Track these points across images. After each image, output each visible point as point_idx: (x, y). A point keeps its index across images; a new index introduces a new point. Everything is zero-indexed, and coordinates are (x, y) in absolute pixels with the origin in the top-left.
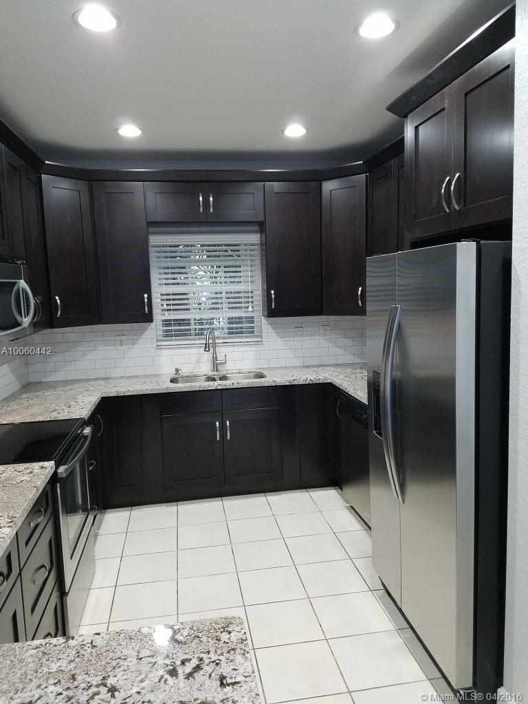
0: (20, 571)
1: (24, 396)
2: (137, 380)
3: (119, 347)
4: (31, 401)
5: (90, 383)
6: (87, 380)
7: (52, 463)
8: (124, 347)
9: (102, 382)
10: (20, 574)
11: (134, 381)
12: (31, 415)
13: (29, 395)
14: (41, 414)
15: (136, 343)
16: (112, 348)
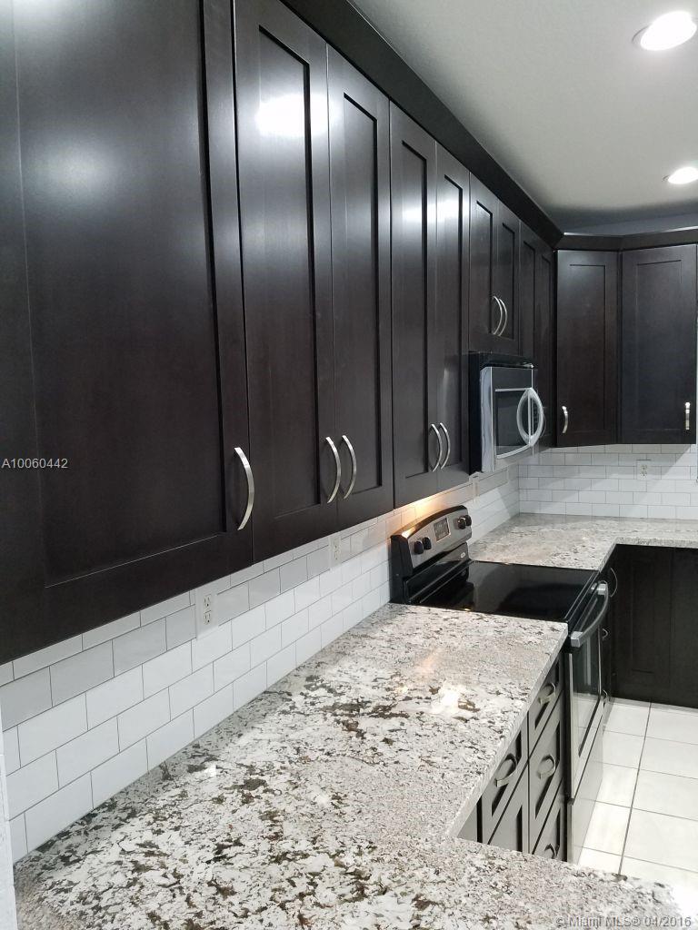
0: (529, 758)
1: (516, 529)
2: (666, 525)
3: (640, 476)
4: (525, 538)
5: (599, 522)
6: (595, 518)
7: (564, 626)
8: (649, 477)
9: (615, 523)
10: (528, 762)
11: (661, 526)
12: (529, 556)
13: (522, 529)
14: (540, 557)
15: (666, 472)
16: (632, 476)
